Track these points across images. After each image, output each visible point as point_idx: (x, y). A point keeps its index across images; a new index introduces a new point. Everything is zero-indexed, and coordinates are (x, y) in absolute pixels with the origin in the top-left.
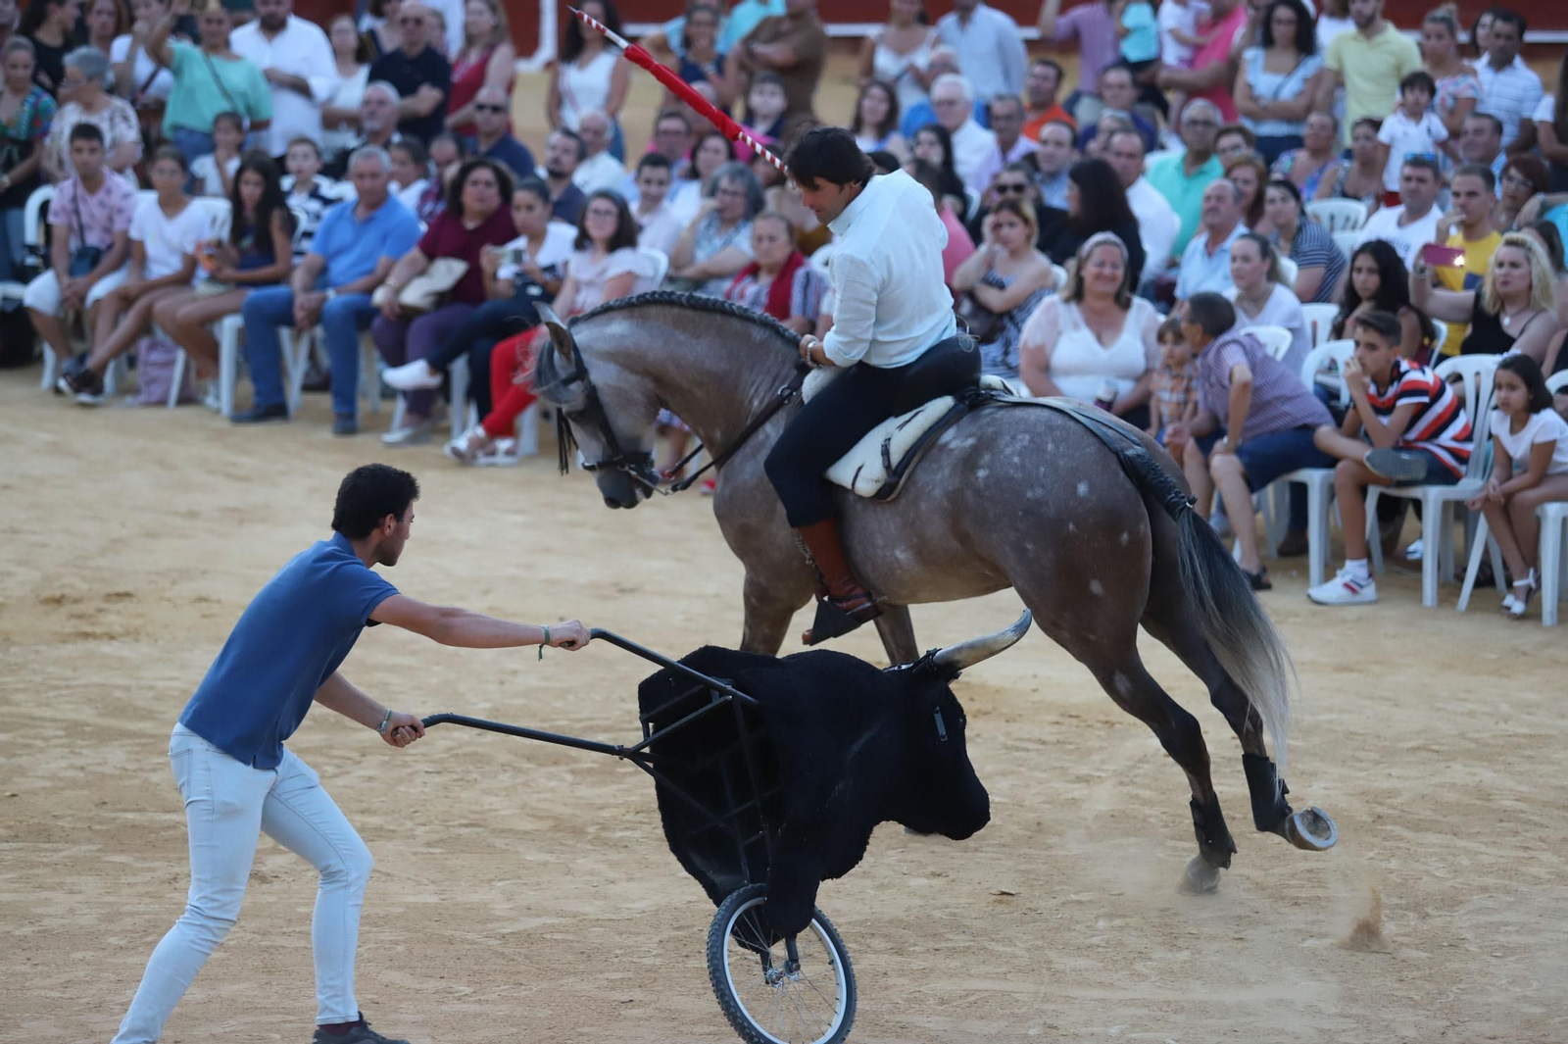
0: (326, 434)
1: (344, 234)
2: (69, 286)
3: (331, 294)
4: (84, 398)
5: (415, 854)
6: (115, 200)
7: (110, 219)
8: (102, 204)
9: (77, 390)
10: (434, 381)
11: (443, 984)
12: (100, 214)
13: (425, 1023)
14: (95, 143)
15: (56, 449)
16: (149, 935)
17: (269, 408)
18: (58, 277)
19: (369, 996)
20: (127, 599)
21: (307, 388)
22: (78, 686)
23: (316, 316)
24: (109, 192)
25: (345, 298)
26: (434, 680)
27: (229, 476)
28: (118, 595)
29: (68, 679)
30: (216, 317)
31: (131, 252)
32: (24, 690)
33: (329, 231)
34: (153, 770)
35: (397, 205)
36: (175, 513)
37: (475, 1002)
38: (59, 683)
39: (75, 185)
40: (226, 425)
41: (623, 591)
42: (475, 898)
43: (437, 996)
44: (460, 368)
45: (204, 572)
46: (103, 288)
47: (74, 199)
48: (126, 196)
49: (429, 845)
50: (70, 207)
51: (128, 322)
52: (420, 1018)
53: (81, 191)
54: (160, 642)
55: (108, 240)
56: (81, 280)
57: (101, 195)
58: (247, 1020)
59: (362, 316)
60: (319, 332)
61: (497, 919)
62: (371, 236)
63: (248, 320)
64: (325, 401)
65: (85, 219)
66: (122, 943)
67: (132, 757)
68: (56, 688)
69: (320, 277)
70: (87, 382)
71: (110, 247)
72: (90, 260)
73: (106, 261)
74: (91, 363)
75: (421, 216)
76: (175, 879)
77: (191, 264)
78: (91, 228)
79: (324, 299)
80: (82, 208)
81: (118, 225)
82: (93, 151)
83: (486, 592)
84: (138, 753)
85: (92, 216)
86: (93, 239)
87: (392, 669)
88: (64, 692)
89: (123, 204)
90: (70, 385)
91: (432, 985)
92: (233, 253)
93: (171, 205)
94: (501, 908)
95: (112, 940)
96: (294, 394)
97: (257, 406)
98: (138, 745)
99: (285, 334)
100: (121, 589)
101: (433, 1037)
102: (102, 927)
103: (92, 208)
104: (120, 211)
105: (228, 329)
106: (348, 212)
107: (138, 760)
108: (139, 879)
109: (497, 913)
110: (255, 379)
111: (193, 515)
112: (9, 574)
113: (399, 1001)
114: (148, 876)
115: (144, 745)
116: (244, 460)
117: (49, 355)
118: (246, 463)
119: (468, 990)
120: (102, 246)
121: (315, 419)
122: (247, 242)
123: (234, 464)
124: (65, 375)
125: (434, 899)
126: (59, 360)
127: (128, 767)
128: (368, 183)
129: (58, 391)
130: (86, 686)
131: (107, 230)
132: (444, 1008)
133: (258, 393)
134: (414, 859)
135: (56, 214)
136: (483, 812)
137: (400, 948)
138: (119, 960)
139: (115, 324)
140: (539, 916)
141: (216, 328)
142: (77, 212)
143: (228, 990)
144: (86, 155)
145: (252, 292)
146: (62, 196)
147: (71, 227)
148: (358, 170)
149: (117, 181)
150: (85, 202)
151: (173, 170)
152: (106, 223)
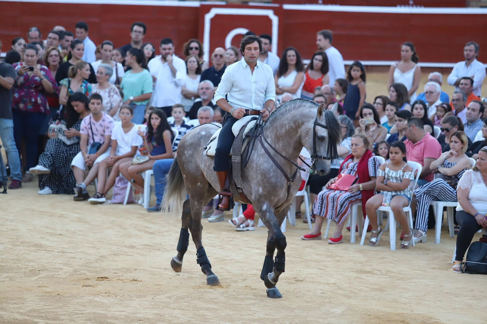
2: (88, 157)
6: (106, 124)
7: (104, 131)
8: (101, 125)
12: (100, 129)
14: (99, 101)
15: (80, 220)
18: (83, 154)
20: (105, 279)
22: (86, 314)
24: (103, 121)
26: (224, 314)
27: (146, 232)
28: (102, 278)
29: (82, 310)
30: (144, 170)
31: (111, 144)
32: (64, 315)
36: (125, 246)
38: (78, 312)
39: (90, 118)
40: (146, 212)
41: (297, 281)
45: (135, 270)
46: (101, 159)
47: (90, 123)
48: (110, 122)
50: (88, 127)
53: (93, 120)
54: (118, 297)
55: (103, 140)
56: (93, 155)
57: (101, 122)
63: (154, 172)
65: (94, 131)
68: (77, 314)
71: (103, 143)
73: (102, 148)
78: (97, 135)
80: (93, 126)
81: (107, 133)
82: (98, 104)
83: (244, 280)
85: (97, 130)
86: (97, 139)
87: (207, 309)
88: (80, 316)
89: (109, 125)
93: (127, 127)
97: (158, 205)
100: (104, 276)
103: (97, 126)
104: (108, 128)
105: (148, 175)
111: (132, 247)
112: (61, 269)
116: (152, 226)
118: (154, 227)
120: (101, 142)
122: (154, 143)
123: (148, 228)
128: (204, 121)
130: (89, 313)
131: (102, 135)
133: (158, 200)
135: (83, 130)
141: (143, 175)
142: (91, 128)
144: (96, 105)
145: (157, 161)
146: (85, 123)
147: (88, 135)
148: (201, 116)
149: (107, 117)
150: (94, 124)
151: (128, 114)
152: (102, 133)
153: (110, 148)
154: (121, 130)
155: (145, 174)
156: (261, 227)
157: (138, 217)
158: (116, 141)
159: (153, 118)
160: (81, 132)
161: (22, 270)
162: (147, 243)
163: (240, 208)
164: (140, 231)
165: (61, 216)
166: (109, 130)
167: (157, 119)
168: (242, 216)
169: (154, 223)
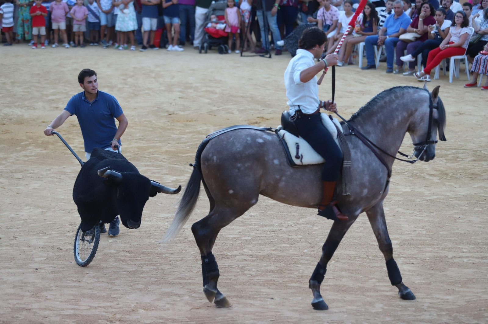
0: (384, 73)
1: (391, 22)
3: (388, 37)
5: (405, 179)
6: (333, 12)
7: (332, 17)
8: (330, 14)
10: (413, 60)
11: (411, 212)
12: (330, 16)
13: (407, 221)
17: (371, 66)
19: (393, 214)
21: (380, 61)
23: (384, 43)
25: (391, 38)
27: (360, 83)
30: (359, 42)
31: (338, 25)
33: (388, 21)
35: (405, 15)
36: (347, 92)
37: (419, 216)
39: (323, 9)
40: (360, 70)
41: (460, 114)
42: (420, 190)
43: (410, 215)
44: (420, 56)
45: (354, 107)
46: (331, 35)
47: (323, 13)
48: (336, 11)
49: (408, 177)
50: (322, 15)
51: (336, 44)
52: (405, 220)
53: (325, 11)
55: (332, 23)
57: (330, 11)
58: (362, 218)
59: (395, 43)
60: (384, 47)
61: (426, 196)
62: (398, 22)
63: (366, 44)
64: (385, 64)
65: (326, 17)
69: (385, 33)
71: (332, 24)
72: (327, 28)
73: (331, 28)
75: (411, 18)
78: (327, 20)
79: (386, 38)
80: (325, 15)
81: (334, 19)
85: (328, 17)
86: (328, 22)
89: (335, 13)
91: (409, 212)
92: (363, 27)
93: (349, 14)
94: (427, 193)
96: (377, 63)
97: (368, 65)
99: (375, 47)
101: (409, 225)
103: (328, 15)
104: (334, 15)
106: (393, 16)
109: (426, 194)
110: (368, 58)
111: (351, 92)
113: (400, 215)
116: (365, 79)
118: (365, 80)
119: (418, 213)
120: (330, 24)
121: (382, 69)
122: (367, 25)
123: (362, 80)
125: (410, 190)
128: (397, 10)
131: (331, 20)
132: (412, 217)
133: (368, 62)
134: (405, 180)
135: (319, 17)
136: (423, 169)
137: (401, 202)
139: (333, 44)
140: (436, 195)
141: (358, 45)
142: (324, 16)
144: (325, 2)
145: (367, 37)
146: (320, 12)
147: (322, 20)
148: (395, 7)
149: (334, 8)
150: (326, 13)
151: (349, 6)
153: (337, 29)
154: (345, 16)
155: (360, 45)
156: (436, 79)
157: (355, 73)
158: (341, 23)
159: (366, 8)
160: (318, 18)
161: (282, 107)
162: (361, 90)
163: (422, 68)
164: (356, 82)
166: (336, 17)
167: (368, 8)
168: (423, 71)
169: (365, 77)
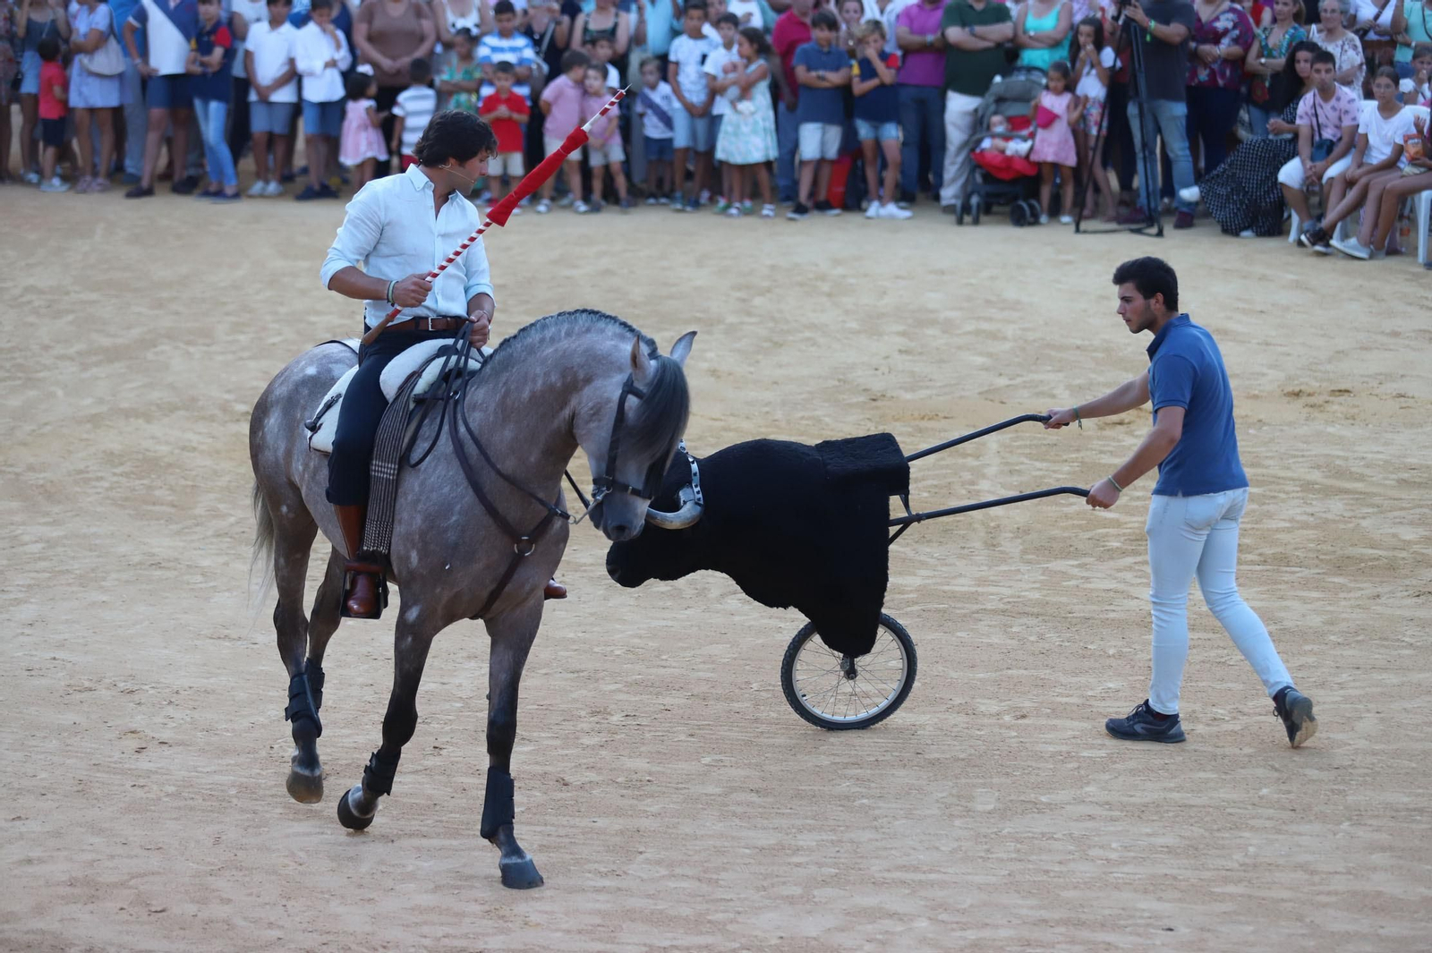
2: (1311, 168)
4: (1318, 248)
6: (1343, 105)
7: (1340, 119)
8: (1334, 108)
9: (1314, 244)
12: (1333, 116)
14: (1330, 65)
15: (1298, 285)
16: (1358, 635)
18: (1303, 162)
20: (1346, 394)
22: (1309, 456)
24: (1338, 99)
27: (1422, 307)
28: (1340, 391)
29: (1303, 450)
30: (1417, 190)
32: (1271, 458)
34: (1364, 518)
36: (1383, 333)
38: (1296, 453)
39: (1314, 96)
40: (1421, 270)
45: (1402, 376)
46: (1335, 170)
47: (1314, 106)
48: (1352, 101)
50: (1311, 112)
51: (1352, 195)
53: (1319, 100)
54: (1370, 426)
55: (1338, 135)
56: (1319, 164)
57: (1333, 102)
65: (1322, 119)
66: (1339, 640)
67: (1348, 508)
68: (1295, 456)
70: (1321, 237)
71: (1340, 139)
72: (1325, 150)
73: (1337, 150)
74: (1325, 223)
76: (1378, 596)
77: (1399, 151)
78: (1326, 126)
80: (1319, 111)
81: (1347, 122)
82: (1328, 71)
84: (1352, 505)
85: (1327, 118)
86: (1328, 134)
88: (1300, 460)
90: (1308, 239)
93: (1388, 109)
95: (1332, 638)
98: (1352, 499)
100: (1343, 387)
102: (1326, 628)
103: (1327, 112)
104: (1347, 112)
105: (1425, 200)
107: (1353, 510)
108: (1352, 595)
111: (1395, 334)
112: (1263, 375)
114: (1359, 594)
115: (1357, 499)
117: (1295, 219)
120: (1335, 140)
124: (1305, 233)
126: (1301, 221)
127: (1346, 514)
129: (1300, 243)
130: (1316, 456)
131: (1337, 127)
138: (1338, 652)
139: (1344, 195)
141: (1416, 197)
142: (1316, 115)
143: (1417, 677)
144: (1323, 74)
146: (1305, 104)
147: (1312, 127)
149: (1346, 92)
150: (1322, 107)
151: (1388, 86)
152: (1337, 122)
153: (1353, 150)
154: (1377, 115)
155: (1420, 199)
157: (1407, 280)
158: (1365, 136)
160: (1298, 121)
162: (1423, 327)
164: (1410, 304)
165: (1263, 278)
166: (1350, 116)
